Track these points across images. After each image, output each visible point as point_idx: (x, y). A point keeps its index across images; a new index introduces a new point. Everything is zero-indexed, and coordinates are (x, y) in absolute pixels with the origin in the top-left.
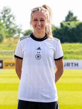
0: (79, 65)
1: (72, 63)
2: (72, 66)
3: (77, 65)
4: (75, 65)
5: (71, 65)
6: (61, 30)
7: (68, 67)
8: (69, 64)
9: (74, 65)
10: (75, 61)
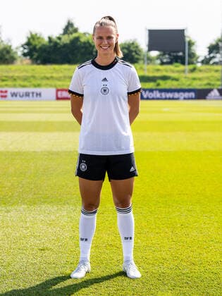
0: (42, 95)
1: (33, 93)
2: (33, 96)
3: (39, 95)
4: (37, 94)
5: (31, 95)
6: (50, 47)
7: (27, 98)
8: (29, 93)
9: (35, 95)
10: (38, 90)
